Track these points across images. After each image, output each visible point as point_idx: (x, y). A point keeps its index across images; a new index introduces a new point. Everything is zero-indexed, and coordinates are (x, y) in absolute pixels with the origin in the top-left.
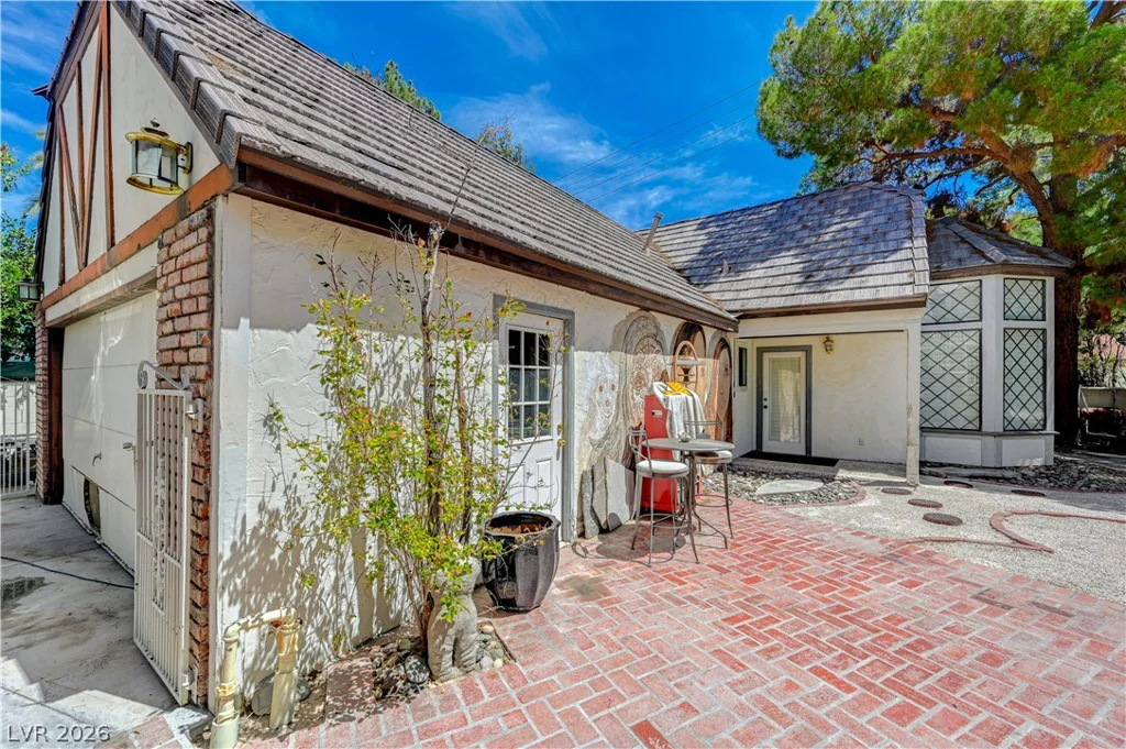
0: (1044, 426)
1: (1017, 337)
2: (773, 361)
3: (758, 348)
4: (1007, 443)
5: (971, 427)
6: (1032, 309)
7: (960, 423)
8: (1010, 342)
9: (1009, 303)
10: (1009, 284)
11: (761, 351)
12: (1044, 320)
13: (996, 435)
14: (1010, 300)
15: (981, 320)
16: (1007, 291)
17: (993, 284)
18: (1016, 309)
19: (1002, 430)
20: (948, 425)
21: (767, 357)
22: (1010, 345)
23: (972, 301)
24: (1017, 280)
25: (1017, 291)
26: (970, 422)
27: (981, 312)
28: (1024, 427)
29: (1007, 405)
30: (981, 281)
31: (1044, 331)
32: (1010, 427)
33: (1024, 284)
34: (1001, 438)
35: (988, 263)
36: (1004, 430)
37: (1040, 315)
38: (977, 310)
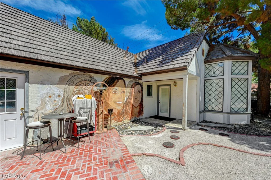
0: (247, 111)
1: (237, 81)
2: (162, 89)
3: (158, 85)
4: (232, 116)
5: (220, 110)
6: (243, 72)
7: (216, 109)
8: (234, 82)
9: (234, 69)
10: (234, 63)
11: (159, 86)
12: (248, 75)
13: (228, 113)
14: (234, 68)
15: (224, 75)
16: (233, 65)
17: (228, 63)
18: (237, 71)
19: (230, 112)
20: (213, 110)
21: (160, 87)
22: (234, 84)
23: (221, 69)
24: (237, 62)
25: (237, 65)
26: (220, 109)
27: (224, 73)
28: (239, 111)
29: (232, 103)
30: (224, 62)
31: (248, 79)
32: (233, 111)
33: (240, 63)
34: (229, 114)
35: (226, 56)
36: (231, 112)
37: (246, 73)
38: (223, 72)
